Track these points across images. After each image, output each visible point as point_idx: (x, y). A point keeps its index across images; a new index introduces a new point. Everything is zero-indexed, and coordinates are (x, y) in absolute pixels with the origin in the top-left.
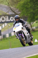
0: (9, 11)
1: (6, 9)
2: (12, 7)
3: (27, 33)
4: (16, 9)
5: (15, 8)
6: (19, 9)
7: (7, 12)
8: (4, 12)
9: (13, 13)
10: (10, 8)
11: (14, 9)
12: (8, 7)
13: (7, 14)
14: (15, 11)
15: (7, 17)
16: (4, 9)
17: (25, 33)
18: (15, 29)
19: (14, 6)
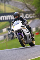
0: (24, 8)
1: (21, 6)
2: (27, 4)
3: (28, 32)
4: (32, 6)
5: (31, 4)
6: (35, 6)
7: (22, 9)
8: (19, 8)
9: (29, 10)
10: (26, 5)
11: (29, 6)
12: (23, 4)
13: (23, 11)
14: (31, 8)
15: (22, 14)
16: (19, 6)
17: (25, 32)
18: (14, 27)
19: (30, 3)
